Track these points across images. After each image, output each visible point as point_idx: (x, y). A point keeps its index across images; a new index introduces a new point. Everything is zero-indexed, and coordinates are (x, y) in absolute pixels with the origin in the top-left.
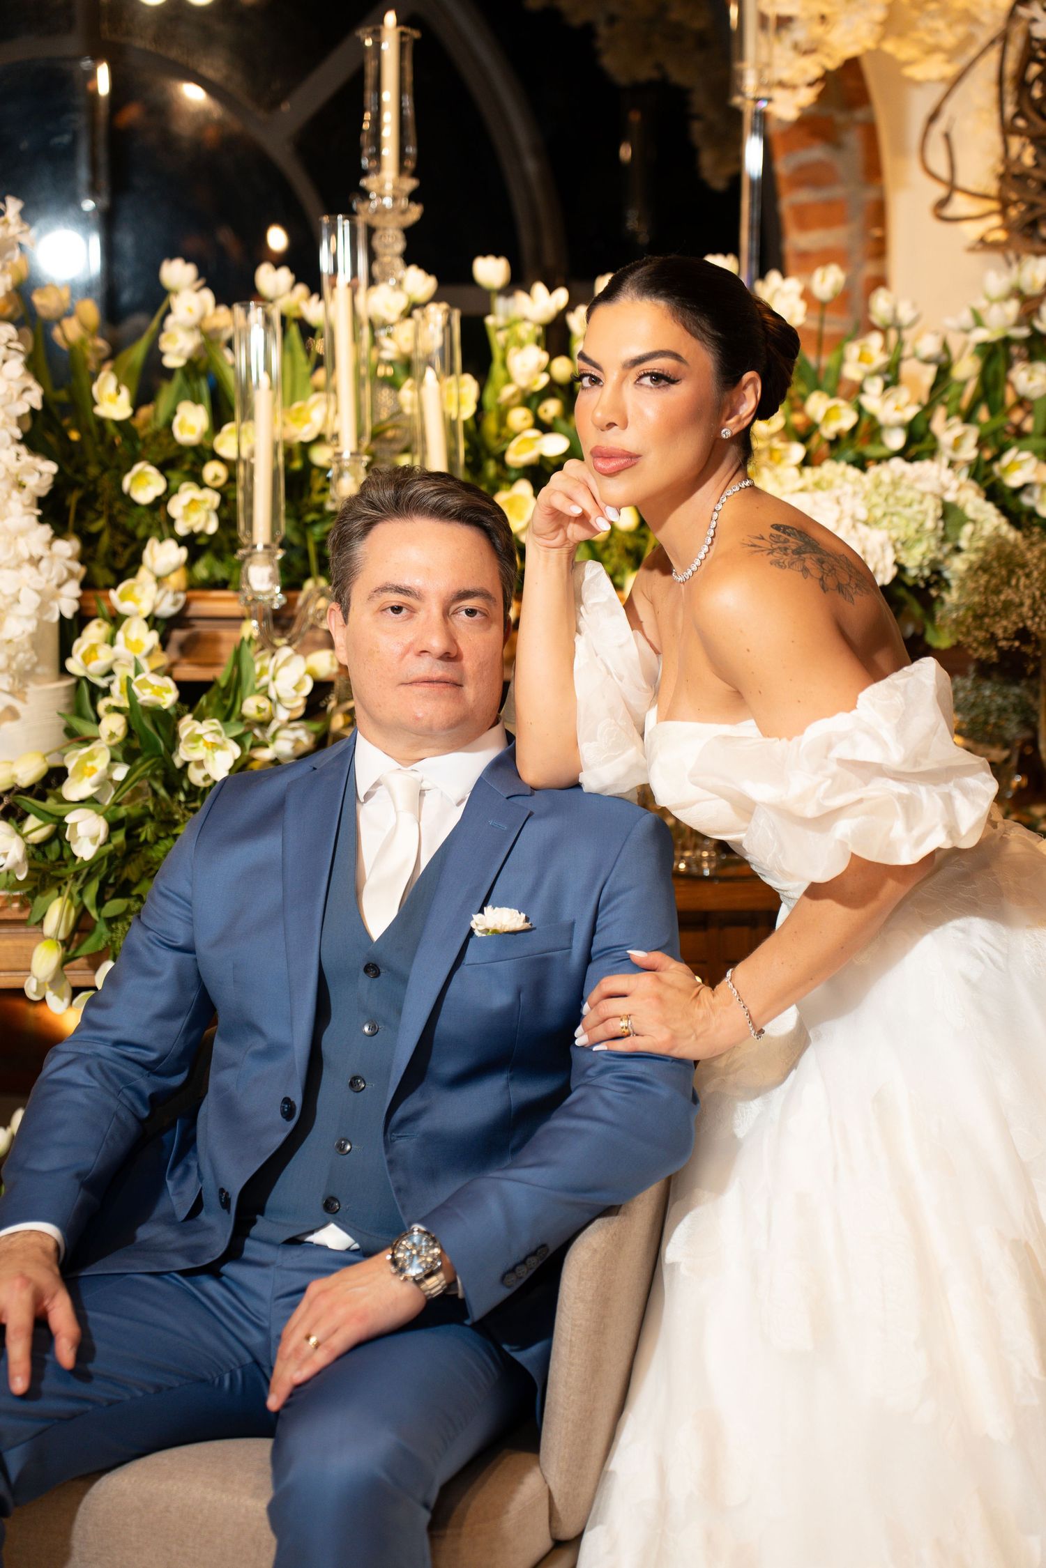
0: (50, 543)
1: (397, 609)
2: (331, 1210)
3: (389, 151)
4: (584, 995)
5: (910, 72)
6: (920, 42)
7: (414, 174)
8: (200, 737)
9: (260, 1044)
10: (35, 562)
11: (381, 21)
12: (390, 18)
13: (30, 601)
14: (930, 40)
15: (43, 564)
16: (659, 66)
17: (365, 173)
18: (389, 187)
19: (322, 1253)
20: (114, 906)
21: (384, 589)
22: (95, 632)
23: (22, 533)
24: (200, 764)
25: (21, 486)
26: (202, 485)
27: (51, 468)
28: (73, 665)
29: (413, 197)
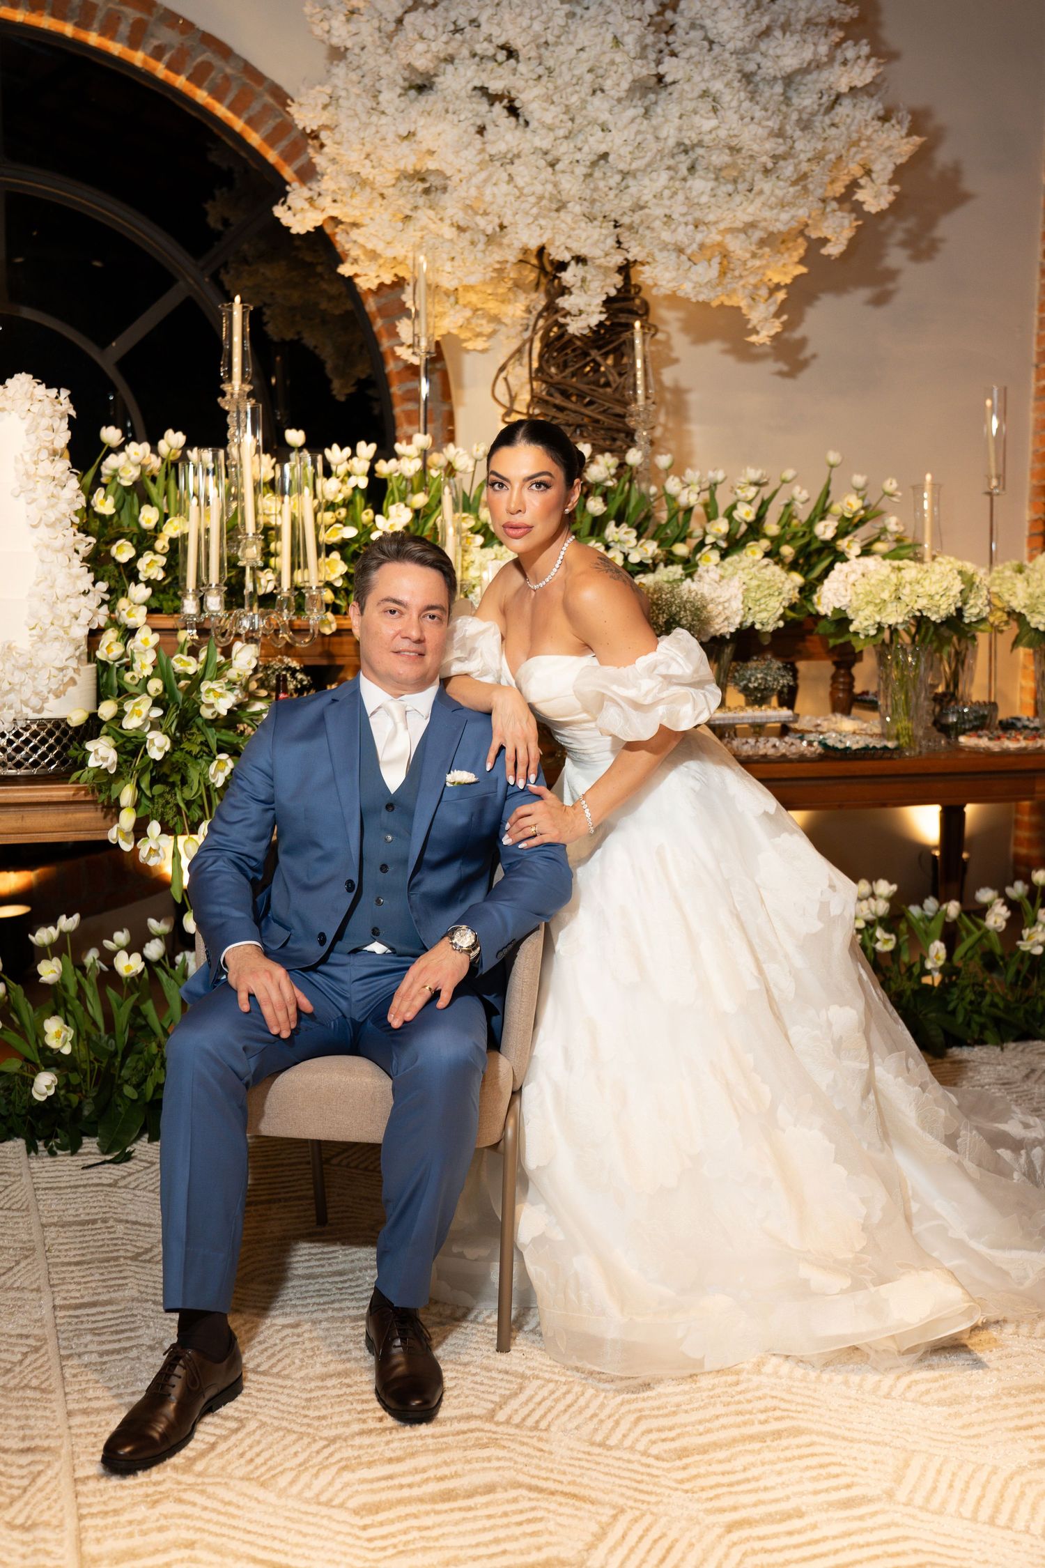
0: (94, 584)
1: (393, 612)
2: (375, 935)
3: (237, 370)
4: (504, 816)
5: (465, 345)
6: (472, 330)
7: (250, 383)
8: (213, 690)
9: (318, 853)
10: (85, 593)
11: (233, 301)
12: (238, 299)
13: (85, 616)
14: (478, 330)
15: (91, 595)
16: (299, 333)
17: (223, 382)
18: (237, 389)
19: (373, 957)
20: (158, 789)
21: (387, 600)
22: (110, 636)
23: (78, 577)
24: (211, 706)
25: (77, 551)
26: (155, 552)
27: (92, 540)
28: (101, 654)
29: (250, 395)
